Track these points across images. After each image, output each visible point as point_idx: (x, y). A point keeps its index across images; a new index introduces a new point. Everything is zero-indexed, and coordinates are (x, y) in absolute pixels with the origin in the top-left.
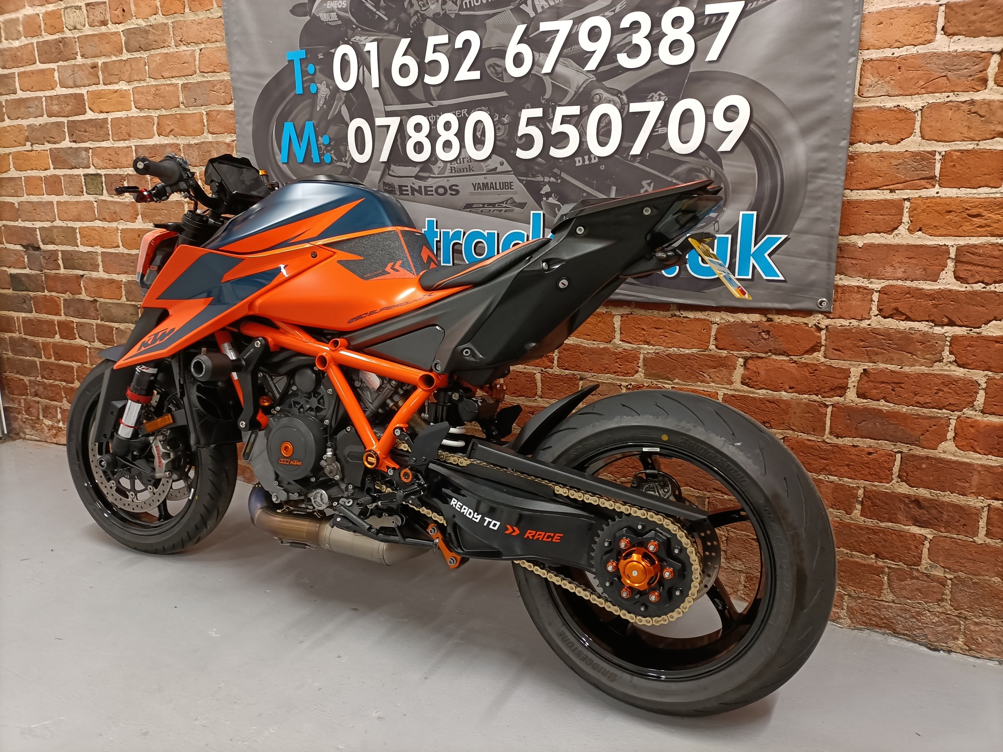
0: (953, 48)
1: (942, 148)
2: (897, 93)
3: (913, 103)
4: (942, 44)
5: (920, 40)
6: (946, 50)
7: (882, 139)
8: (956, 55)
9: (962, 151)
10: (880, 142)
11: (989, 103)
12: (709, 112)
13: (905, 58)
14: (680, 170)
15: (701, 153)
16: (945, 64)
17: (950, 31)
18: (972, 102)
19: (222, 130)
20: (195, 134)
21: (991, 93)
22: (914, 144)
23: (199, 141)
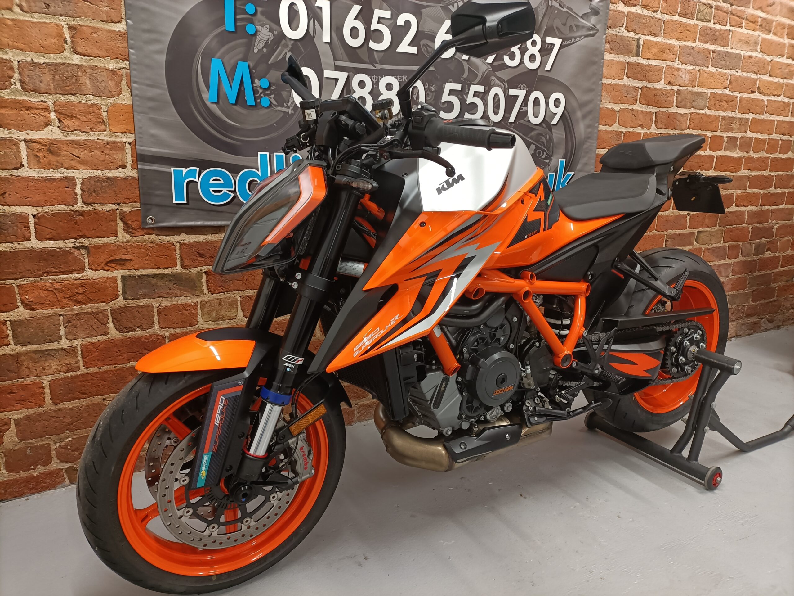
0: (628, 84)
1: (624, 130)
2: (612, 102)
3: (617, 107)
4: (627, 82)
5: (620, 78)
6: (627, 84)
7: (607, 124)
8: (629, 87)
9: (629, 132)
10: (606, 125)
11: (637, 111)
12: (547, 101)
13: (615, 85)
14: (533, 133)
15: (543, 124)
16: (626, 91)
17: (628, 76)
18: (633, 110)
19: (100, 53)
20: (44, 50)
21: (638, 107)
22: (616, 127)
23: (54, 61)
